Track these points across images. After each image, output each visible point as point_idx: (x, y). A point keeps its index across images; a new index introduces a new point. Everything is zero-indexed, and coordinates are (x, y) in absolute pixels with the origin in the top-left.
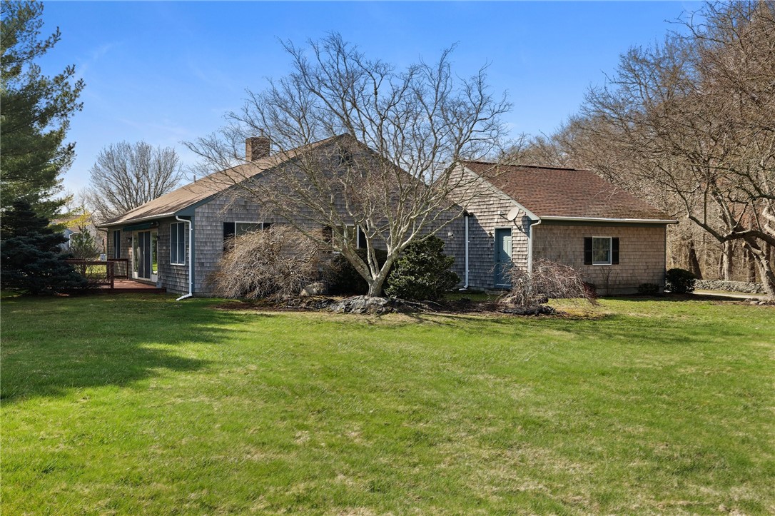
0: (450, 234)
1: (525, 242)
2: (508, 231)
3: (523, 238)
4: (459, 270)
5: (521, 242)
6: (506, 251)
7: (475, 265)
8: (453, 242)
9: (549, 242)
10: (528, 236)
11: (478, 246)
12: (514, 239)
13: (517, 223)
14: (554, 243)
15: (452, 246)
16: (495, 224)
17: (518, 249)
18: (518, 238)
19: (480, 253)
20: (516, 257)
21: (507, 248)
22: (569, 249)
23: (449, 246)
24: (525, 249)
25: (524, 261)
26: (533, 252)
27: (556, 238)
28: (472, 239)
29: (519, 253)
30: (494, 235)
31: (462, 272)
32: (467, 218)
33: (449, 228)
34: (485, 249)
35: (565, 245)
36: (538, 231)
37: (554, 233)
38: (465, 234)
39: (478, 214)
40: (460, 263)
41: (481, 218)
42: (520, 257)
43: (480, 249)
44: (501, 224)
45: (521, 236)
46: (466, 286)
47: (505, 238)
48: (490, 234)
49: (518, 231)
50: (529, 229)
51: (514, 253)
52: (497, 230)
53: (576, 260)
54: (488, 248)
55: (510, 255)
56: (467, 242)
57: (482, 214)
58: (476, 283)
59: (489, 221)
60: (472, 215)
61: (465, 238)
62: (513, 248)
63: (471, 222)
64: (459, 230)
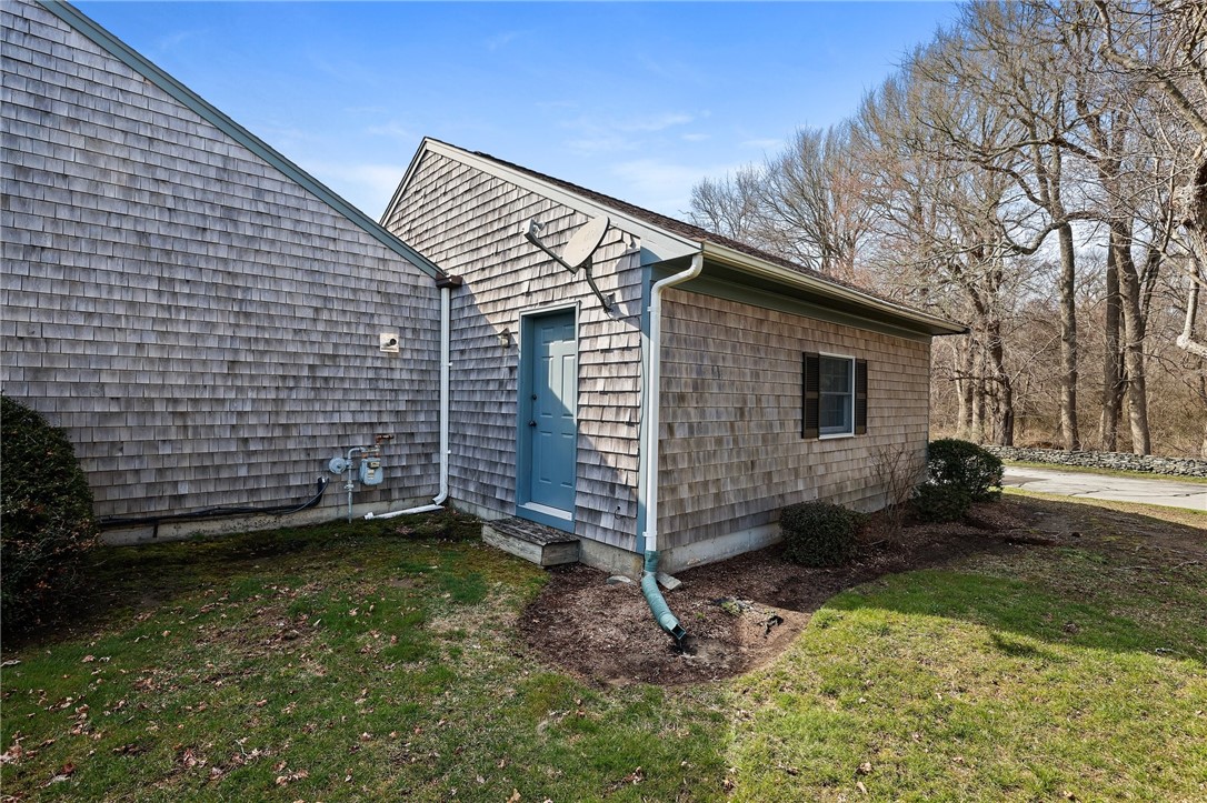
0: (385, 338)
1: (628, 356)
2: (562, 320)
3: (621, 342)
4: (420, 449)
5: (614, 357)
6: (557, 393)
7: (465, 436)
8: (398, 365)
9: (714, 360)
10: (645, 328)
11: (473, 377)
12: (586, 345)
13: (602, 285)
14: (729, 363)
15: (397, 375)
16: (521, 301)
17: (600, 386)
18: (603, 343)
19: (478, 398)
20: (592, 414)
21: (560, 382)
22: (767, 389)
23: (384, 374)
24: (628, 385)
25: (623, 432)
26: (663, 396)
27: (734, 348)
28: (458, 354)
29: (605, 401)
30: (517, 339)
31: (428, 456)
32: (445, 292)
33: (386, 321)
34: (491, 387)
35: (757, 375)
36: (680, 314)
37: (728, 330)
38: (439, 343)
39: (475, 277)
40: (423, 429)
41: (482, 287)
42: (609, 415)
43: (478, 387)
44: (540, 298)
45: (616, 334)
46: (440, 498)
47: (557, 348)
48: (507, 334)
49: (604, 316)
50: (646, 300)
51: (584, 400)
52: (532, 321)
53: (782, 425)
54: (501, 382)
55: (569, 403)
56: (445, 364)
57: (487, 274)
58: (466, 492)
59: (504, 294)
60: (455, 285)
61: (439, 352)
62: (581, 380)
63: (457, 304)
64: (420, 331)
